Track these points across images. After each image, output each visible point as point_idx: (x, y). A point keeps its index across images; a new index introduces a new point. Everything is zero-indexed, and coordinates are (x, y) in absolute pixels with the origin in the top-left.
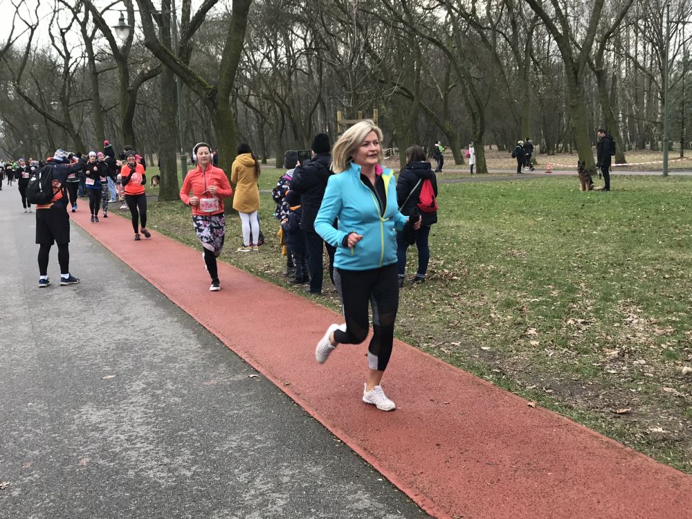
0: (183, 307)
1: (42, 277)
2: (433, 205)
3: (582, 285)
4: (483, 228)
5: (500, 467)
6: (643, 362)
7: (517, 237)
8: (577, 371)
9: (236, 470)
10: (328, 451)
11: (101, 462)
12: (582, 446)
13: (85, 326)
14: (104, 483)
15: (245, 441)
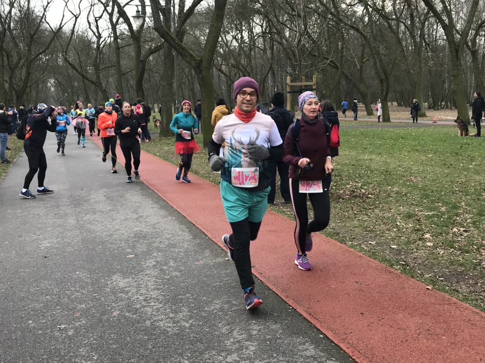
0: (179, 210)
3: (463, 203)
4: (389, 161)
5: (408, 331)
7: (415, 168)
8: (461, 265)
9: (220, 325)
10: (284, 314)
11: (127, 314)
12: (467, 319)
13: (113, 221)
14: (130, 329)
15: (225, 305)
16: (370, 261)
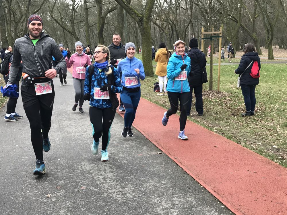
4: (272, 87)
5: (283, 205)
9: (153, 197)
11: (91, 188)
14: (93, 198)
15: (157, 183)
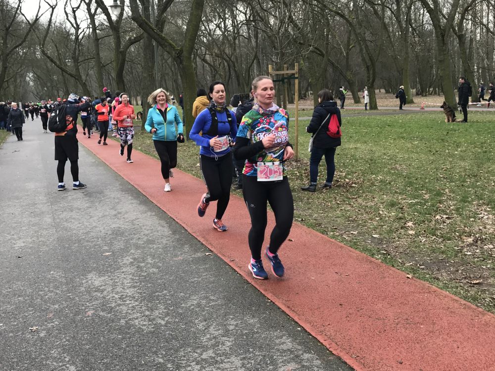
0: (159, 205)
1: (60, 184)
2: (338, 132)
3: (447, 190)
4: (374, 149)
5: (386, 321)
6: (491, 246)
7: (400, 156)
8: (443, 253)
9: (197, 321)
10: (262, 308)
11: (101, 313)
12: (446, 307)
13: (90, 218)
14: (104, 328)
15: (203, 300)
16: (351, 251)
